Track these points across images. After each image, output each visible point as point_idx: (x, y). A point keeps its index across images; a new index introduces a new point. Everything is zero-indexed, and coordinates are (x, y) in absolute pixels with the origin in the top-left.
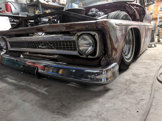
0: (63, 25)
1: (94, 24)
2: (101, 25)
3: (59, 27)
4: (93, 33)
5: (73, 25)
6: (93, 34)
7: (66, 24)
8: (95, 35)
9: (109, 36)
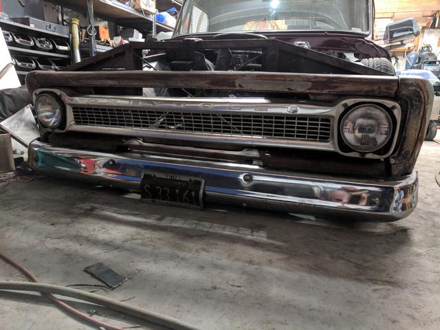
0: (307, 77)
1: (396, 84)
2: (414, 88)
3: (292, 80)
4: (389, 103)
5: (335, 81)
6: (390, 106)
7: (316, 77)
8: (394, 107)
9: (424, 112)
